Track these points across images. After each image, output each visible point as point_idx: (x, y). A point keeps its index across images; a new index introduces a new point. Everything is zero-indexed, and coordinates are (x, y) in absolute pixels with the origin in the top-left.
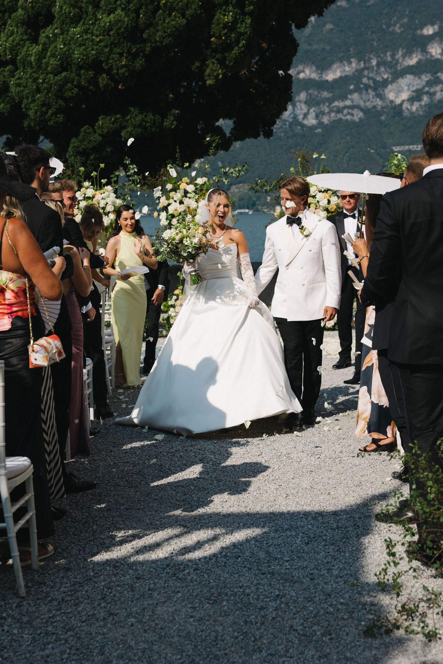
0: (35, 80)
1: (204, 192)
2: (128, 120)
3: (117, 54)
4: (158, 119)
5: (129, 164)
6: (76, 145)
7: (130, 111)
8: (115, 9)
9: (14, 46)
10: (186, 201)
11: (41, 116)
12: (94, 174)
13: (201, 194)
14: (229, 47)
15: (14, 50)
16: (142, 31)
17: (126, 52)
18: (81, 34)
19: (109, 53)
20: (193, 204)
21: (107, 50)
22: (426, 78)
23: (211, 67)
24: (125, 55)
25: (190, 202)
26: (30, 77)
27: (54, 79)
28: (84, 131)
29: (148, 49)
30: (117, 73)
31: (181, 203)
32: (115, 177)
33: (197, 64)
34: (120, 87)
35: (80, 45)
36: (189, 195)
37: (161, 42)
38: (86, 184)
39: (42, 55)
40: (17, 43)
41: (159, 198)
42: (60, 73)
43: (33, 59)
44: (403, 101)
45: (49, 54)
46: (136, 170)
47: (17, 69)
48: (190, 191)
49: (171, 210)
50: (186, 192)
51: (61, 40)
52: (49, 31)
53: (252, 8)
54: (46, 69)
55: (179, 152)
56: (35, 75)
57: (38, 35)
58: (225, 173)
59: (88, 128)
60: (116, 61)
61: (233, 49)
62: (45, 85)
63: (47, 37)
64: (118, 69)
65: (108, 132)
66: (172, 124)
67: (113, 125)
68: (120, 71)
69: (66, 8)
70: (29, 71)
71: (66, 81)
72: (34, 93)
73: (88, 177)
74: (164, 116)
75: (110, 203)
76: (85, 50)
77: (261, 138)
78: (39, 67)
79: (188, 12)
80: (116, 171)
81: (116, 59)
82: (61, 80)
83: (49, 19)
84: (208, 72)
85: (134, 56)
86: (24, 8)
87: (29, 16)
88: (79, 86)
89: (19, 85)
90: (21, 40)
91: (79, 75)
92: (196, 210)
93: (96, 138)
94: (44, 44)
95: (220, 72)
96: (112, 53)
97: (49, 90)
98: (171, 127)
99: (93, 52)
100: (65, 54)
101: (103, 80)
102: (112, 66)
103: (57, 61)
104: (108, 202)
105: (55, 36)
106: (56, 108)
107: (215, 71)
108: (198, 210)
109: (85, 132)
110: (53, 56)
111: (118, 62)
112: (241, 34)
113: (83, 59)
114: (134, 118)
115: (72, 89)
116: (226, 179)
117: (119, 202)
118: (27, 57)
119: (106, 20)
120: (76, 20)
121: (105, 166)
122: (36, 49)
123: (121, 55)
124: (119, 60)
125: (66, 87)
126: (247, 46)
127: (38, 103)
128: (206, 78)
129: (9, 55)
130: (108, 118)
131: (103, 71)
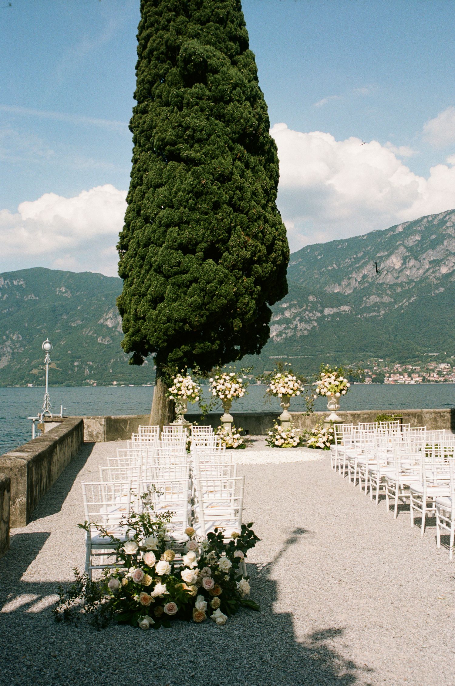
0: (154, 327)
5: (196, 366)
8: (194, 295)
9: (145, 311)
10: (225, 384)
11: (156, 343)
12: (183, 371)
13: (232, 381)
14: (246, 313)
15: (145, 313)
16: (206, 306)
17: (198, 315)
18: (178, 306)
20: (229, 386)
21: (189, 313)
22: (284, 326)
23: (237, 322)
25: (228, 385)
26: (152, 325)
27: (163, 326)
29: (208, 313)
31: (223, 385)
33: (230, 320)
34: (194, 330)
35: (177, 311)
36: (227, 381)
37: (215, 310)
38: (179, 375)
39: (158, 315)
41: (212, 383)
42: (166, 323)
43: (154, 317)
44: (274, 336)
45: (161, 315)
46: (199, 369)
47: (145, 321)
49: (218, 388)
50: (225, 379)
51: (167, 309)
52: (162, 305)
53: (256, 296)
54: (160, 322)
56: (154, 324)
57: (156, 306)
58: (243, 371)
60: (193, 319)
61: (247, 314)
62: (159, 329)
63: (161, 307)
68: (195, 323)
69: (171, 295)
70: (152, 322)
71: (169, 327)
72: (153, 333)
73: (179, 372)
74: (213, 344)
76: (179, 313)
77: (255, 355)
78: (157, 321)
79: (228, 297)
81: (193, 317)
82: (166, 326)
83: (162, 299)
84: (235, 324)
85: (202, 316)
86: (150, 294)
87: (153, 298)
88: (175, 330)
89: (146, 329)
91: (175, 324)
93: (181, 354)
94: (159, 310)
95: (241, 324)
96: (192, 315)
97: (160, 331)
98: (216, 349)
99: (183, 314)
100: (169, 315)
101: (187, 327)
102: (191, 321)
103: (165, 318)
105: (165, 307)
106: (163, 340)
107: (239, 324)
112: (251, 307)
113: (178, 317)
115: (172, 331)
117: (194, 384)
118: (151, 316)
119: (190, 300)
120: (175, 300)
122: (155, 312)
123: (196, 316)
124: (195, 318)
125: (169, 330)
126: (254, 313)
127: (155, 337)
128: (234, 327)
131: (187, 323)
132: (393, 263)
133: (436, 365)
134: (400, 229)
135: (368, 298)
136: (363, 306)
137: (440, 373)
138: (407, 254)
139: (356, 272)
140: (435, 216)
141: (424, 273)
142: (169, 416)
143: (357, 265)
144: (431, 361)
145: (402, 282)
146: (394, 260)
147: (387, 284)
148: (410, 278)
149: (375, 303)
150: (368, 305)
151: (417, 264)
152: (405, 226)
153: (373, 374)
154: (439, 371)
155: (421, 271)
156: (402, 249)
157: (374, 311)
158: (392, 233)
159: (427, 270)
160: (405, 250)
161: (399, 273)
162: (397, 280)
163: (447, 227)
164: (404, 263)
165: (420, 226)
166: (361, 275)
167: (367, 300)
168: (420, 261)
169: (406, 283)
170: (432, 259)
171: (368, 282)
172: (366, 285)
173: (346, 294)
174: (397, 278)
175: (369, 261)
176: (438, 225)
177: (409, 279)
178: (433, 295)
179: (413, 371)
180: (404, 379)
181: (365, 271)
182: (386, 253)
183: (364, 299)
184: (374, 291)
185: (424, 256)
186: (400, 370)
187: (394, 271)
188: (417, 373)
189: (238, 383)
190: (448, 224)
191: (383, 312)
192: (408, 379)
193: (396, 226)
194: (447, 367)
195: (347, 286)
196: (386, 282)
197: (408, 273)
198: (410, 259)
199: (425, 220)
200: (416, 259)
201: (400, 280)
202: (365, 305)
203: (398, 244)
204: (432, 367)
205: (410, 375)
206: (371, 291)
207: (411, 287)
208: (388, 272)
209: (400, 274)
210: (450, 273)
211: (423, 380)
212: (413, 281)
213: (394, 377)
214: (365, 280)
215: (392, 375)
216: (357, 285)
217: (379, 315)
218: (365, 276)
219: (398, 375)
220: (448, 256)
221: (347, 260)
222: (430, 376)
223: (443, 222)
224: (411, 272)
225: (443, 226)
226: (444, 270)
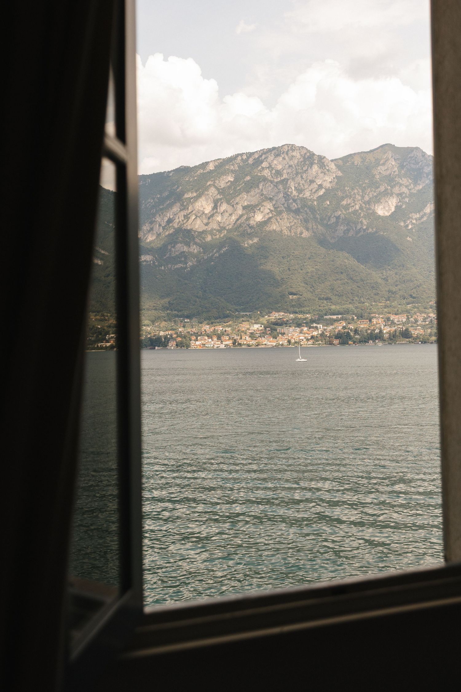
132: (202, 206)
133: (248, 326)
134: (211, 167)
135: (174, 247)
136: (168, 255)
137: (252, 336)
138: (219, 197)
139: (160, 215)
140: (251, 154)
141: (238, 220)
143: (161, 207)
144: (243, 321)
145: (212, 230)
146: (204, 203)
147: (195, 231)
148: (221, 225)
149: (181, 252)
150: (173, 255)
151: (230, 209)
152: (217, 164)
153: (177, 337)
154: (251, 333)
155: (234, 218)
156: (212, 191)
157: (181, 262)
158: (202, 171)
159: (241, 216)
160: (216, 192)
161: (209, 218)
162: (207, 227)
163: (263, 168)
164: (215, 207)
165: (233, 165)
166: (166, 219)
167: (173, 249)
168: (233, 206)
169: (218, 231)
170: (246, 204)
171: (174, 228)
172: (171, 232)
173: (148, 241)
174: (207, 224)
175: (176, 203)
176: (253, 164)
177: (220, 227)
178: (246, 245)
179: (223, 333)
180: (212, 343)
181: (169, 215)
182: (195, 194)
183: (169, 247)
184: (180, 239)
185: (238, 199)
186: (208, 332)
187: (204, 216)
188: (228, 335)
190: (265, 165)
191: (190, 264)
192: (217, 343)
193: (207, 163)
194: (261, 328)
195: (149, 231)
196: (194, 229)
197: (219, 218)
198: (222, 203)
199: (239, 158)
200: (228, 203)
201: (209, 228)
202: (170, 254)
203: (209, 183)
204: (244, 329)
205: (219, 338)
206: (177, 239)
207: (222, 236)
208: (197, 216)
209: (210, 221)
210: (265, 221)
211: (234, 343)
212: (224, 228)
213: (201, 340)
214: (171, 225)
215: (199, 338)
216: (161, 230)
217: (186, 268)
218: (170, 221)
219: (206, 338)
220: (263, 201)
221: (149, 200)
222: (241, 338)
223: (258, 162)
224: (222, 219)
225: (258, 167)
226: (259, 217)
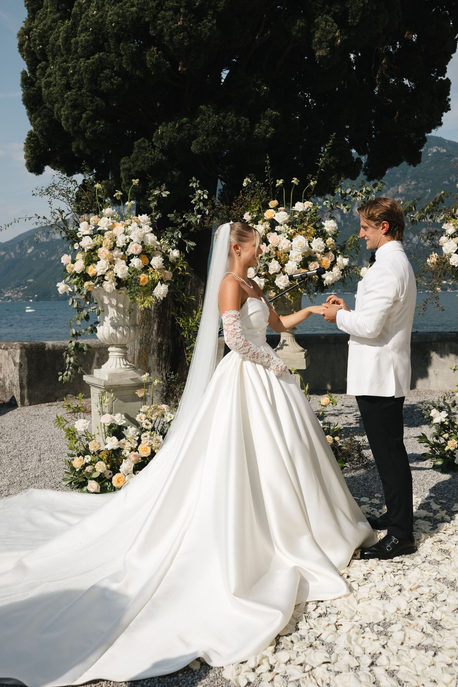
0: (64, 72)
1: (306, 224)
2: (199, 123)
3: (170, 9)
4: (245, 122)
5: (198, 189)
6: (126, 166)
7: (201, 110)
9: (45, 32)
11: (74, 124)
13: (300, 227)
15: (45, 37)
17: (185, 8)
19: (156, 8)
21: (153, 4)
23: (323, 25)
24: (181, 10)
25: (279, 240)
26: (59, 70)
27: (85, 63)
28: (137, 146)
30: (171, 41)
31: (265, 240)
32: (153, 200)
33: (300, 23)
34: (180, 69)
36: (278, 228)
38: (104, 209)
39: (72, 33)
40: (49, 26)
42: (94, 54)
45: (80, 28)
46: (206, 197)
48: (280, 221)
50: (273, 223)
51: (94, 5)
54: (76, 52)
55: (270, 164)
56: (65, 65)
59: (144, 142)
60: (168, 21)
62: (76, 77)
63: (79, 4)
64: (171, 35)
65: (169, 143)
66: (266, 132)
67: (178, 133)
68: (175, 37)
70: (59, 59)
71: (101, 65)
72: (62, 91)
74: (255, 120)
75: (135, 240)
76: (121, 8)
77: (404, 165)
78: (68, 50)
80: (155, 189)
81: (168, 18)
82: (93, 63)
84: (317, 36)
85: (198, 14)
88: (121, 73)
90: (54, 21)
91: (117, 52)
92: (289, 253)
93: (154, 155)
94: (75, 16)
95: (337, 34)
96: (162, 9)
97: (81, 82)
98: (265, 136)
99: (134, 9)
100: (98, 22)
101: (152, 55)
102: (162, 30)
103: (89, 36)
104: (132, 238)
105: (89, 0)
106: (92, 111)
107: (330, 32)
108: (291, 252)
109: (139, 147)
110: (85, 29)
111: (171, 22)
113: (117, 23)
114: (206, 121)
115: (111, 77)
116: (345, 205)
118: (56, 41)
121: (139, 183)
123: (176, 11)
124: (172, 19)
125: (102, 75)
127: (67, 105)
128: (314, 48)
129: (39, 45)
130: (170, 124)
142: (160, 345)
189: (323, 235)
